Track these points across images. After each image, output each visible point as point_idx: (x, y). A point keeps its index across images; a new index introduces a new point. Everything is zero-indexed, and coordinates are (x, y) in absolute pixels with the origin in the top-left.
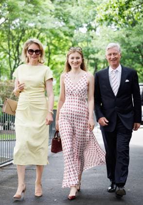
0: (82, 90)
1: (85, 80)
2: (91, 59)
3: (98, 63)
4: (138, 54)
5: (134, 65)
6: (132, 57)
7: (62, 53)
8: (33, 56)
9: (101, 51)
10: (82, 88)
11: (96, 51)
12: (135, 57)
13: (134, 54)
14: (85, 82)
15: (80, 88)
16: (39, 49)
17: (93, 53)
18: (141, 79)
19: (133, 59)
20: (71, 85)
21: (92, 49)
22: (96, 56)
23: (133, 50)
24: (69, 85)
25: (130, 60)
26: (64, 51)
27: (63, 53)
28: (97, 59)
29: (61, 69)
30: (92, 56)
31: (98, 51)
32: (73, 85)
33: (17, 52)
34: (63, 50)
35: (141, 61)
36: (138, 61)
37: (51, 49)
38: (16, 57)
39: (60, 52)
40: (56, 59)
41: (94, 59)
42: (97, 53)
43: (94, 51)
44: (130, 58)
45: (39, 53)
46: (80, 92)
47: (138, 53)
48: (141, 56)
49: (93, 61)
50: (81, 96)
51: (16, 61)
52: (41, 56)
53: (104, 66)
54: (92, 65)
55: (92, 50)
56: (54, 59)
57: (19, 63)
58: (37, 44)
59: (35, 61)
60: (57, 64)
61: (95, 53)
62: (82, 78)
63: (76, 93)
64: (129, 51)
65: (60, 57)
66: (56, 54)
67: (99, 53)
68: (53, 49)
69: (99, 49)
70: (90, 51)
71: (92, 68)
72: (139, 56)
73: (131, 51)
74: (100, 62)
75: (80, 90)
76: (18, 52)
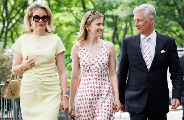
0: (103, 64)
1: (106, 52)
2: (108, 16)
3: (117, 22)
4: (174, 8)
5: (167, 22)
6: (165, 12)
7: (67, 10)
8: (39, 24)
9: (122, 5)
10: (103, 61)
11: (114, 5)
12: (168, 11)
13: (167, 7)
14: (106, 54)
15: (101, 61)
16: (46, 15)
17: (111, 8)
18: (178, 42)
19: (166, 15)
20: (88, 58)
21: (109, 3)
22: (115, 12)
23: (165, 3)
24: (86, 58)
25: (162, 16)
26: (71, 8)
27: (69, 9)
28: (117, 17)
29: (67, 32)
30: (109, 13)
31: (117, 6)
32: (92, 59)
33: (5, 11)
34: (69, 5)
35: (177, 17)
36: (173, 18)
37: (53, 5)
38: (3, 17)
39: (65, 8)
40: (60, 19)
41: (112, 17)
42: (116, 8)
43: (112, 6)
44: (162, 14)
45: (46, 20)
46: (100, 66)
47: (173, 6)
48: (176, 11)
49: (110, 20)
50: (101, 72)
51: (4, 24)
52: (49, 24)
53: (126, 26)
54: (109, 25)
55: (108, 5)
56: (58, 19)
57: (8, 25)
58: (44, 8)
59: (42, 30)
60: (61, 25)
61: (114, 8)
62: (102, 49)
63: (94, 68)
64: (160, 4)
65: (65, 16)
66: (59, 12)
67: (119, 8)
68: (55, 4)
69: (119, 3)
70: (106, 6)
71: (110, 28)
72: (174, 10)
73: (163, 5)
74: (120, 20)
75: (101, 64)
76: (7, 10)
